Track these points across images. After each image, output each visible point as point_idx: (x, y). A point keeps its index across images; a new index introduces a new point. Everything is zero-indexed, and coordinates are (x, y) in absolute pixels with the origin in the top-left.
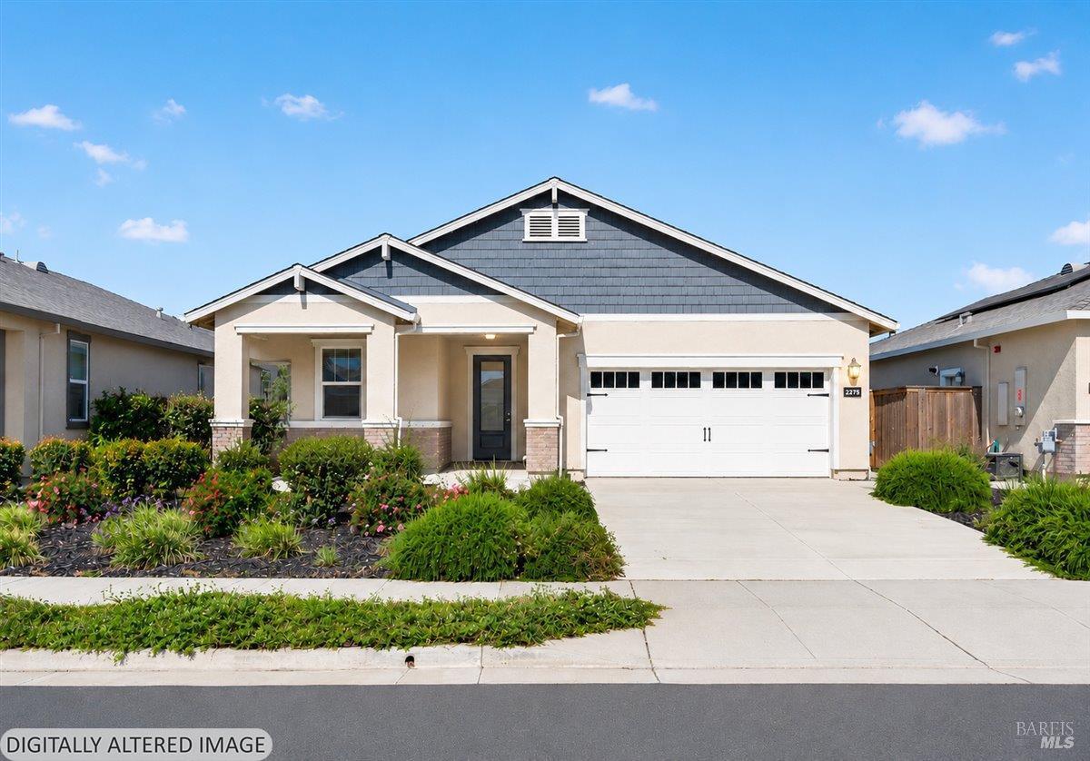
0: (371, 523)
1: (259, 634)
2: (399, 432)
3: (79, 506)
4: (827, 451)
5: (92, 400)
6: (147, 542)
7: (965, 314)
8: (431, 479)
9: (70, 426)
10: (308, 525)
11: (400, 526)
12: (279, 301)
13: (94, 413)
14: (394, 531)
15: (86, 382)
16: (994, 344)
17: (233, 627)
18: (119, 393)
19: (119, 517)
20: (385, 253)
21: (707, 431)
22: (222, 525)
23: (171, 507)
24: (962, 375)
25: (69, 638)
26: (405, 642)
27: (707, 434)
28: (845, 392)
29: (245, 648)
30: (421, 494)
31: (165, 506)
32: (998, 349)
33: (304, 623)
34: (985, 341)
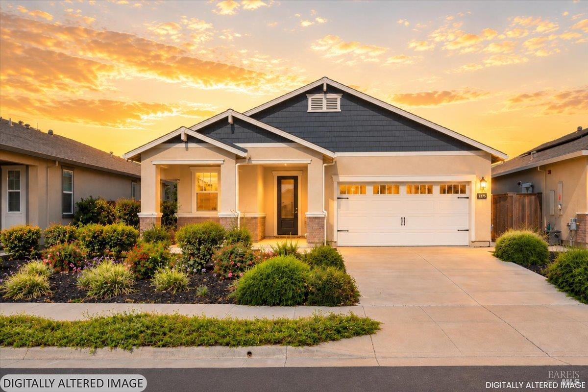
0: (225, 271)
1: (167, 339)
2: (239, 220)
3: (70, 262)
4: (468, 230)
5: (75, 202)
6: (106, 283)
7: (533, 152)
8: (256, 246)
9: (64, 217)
10: (192, 273)
11: (241, 274)
12: (174, 147)
13: (77, 209)
14: (238, 277)
15: (72, 193)
16: (547, 169)
17: (153, 335)
18: (90, 198)
19: (92, 269)
20: (230, 120)
21: (403, 219)
22: (146, 273)
23: (119, 262)
24: (532, 186)
25: (65, 341)
26: (246, 343)
27: (403, 221)
28: (478, 196)
29: (159, 347)
30: (252, 255)
31: (116, 263)
32: (550, 172)
33: (191, 332)
34: (543, 167)
